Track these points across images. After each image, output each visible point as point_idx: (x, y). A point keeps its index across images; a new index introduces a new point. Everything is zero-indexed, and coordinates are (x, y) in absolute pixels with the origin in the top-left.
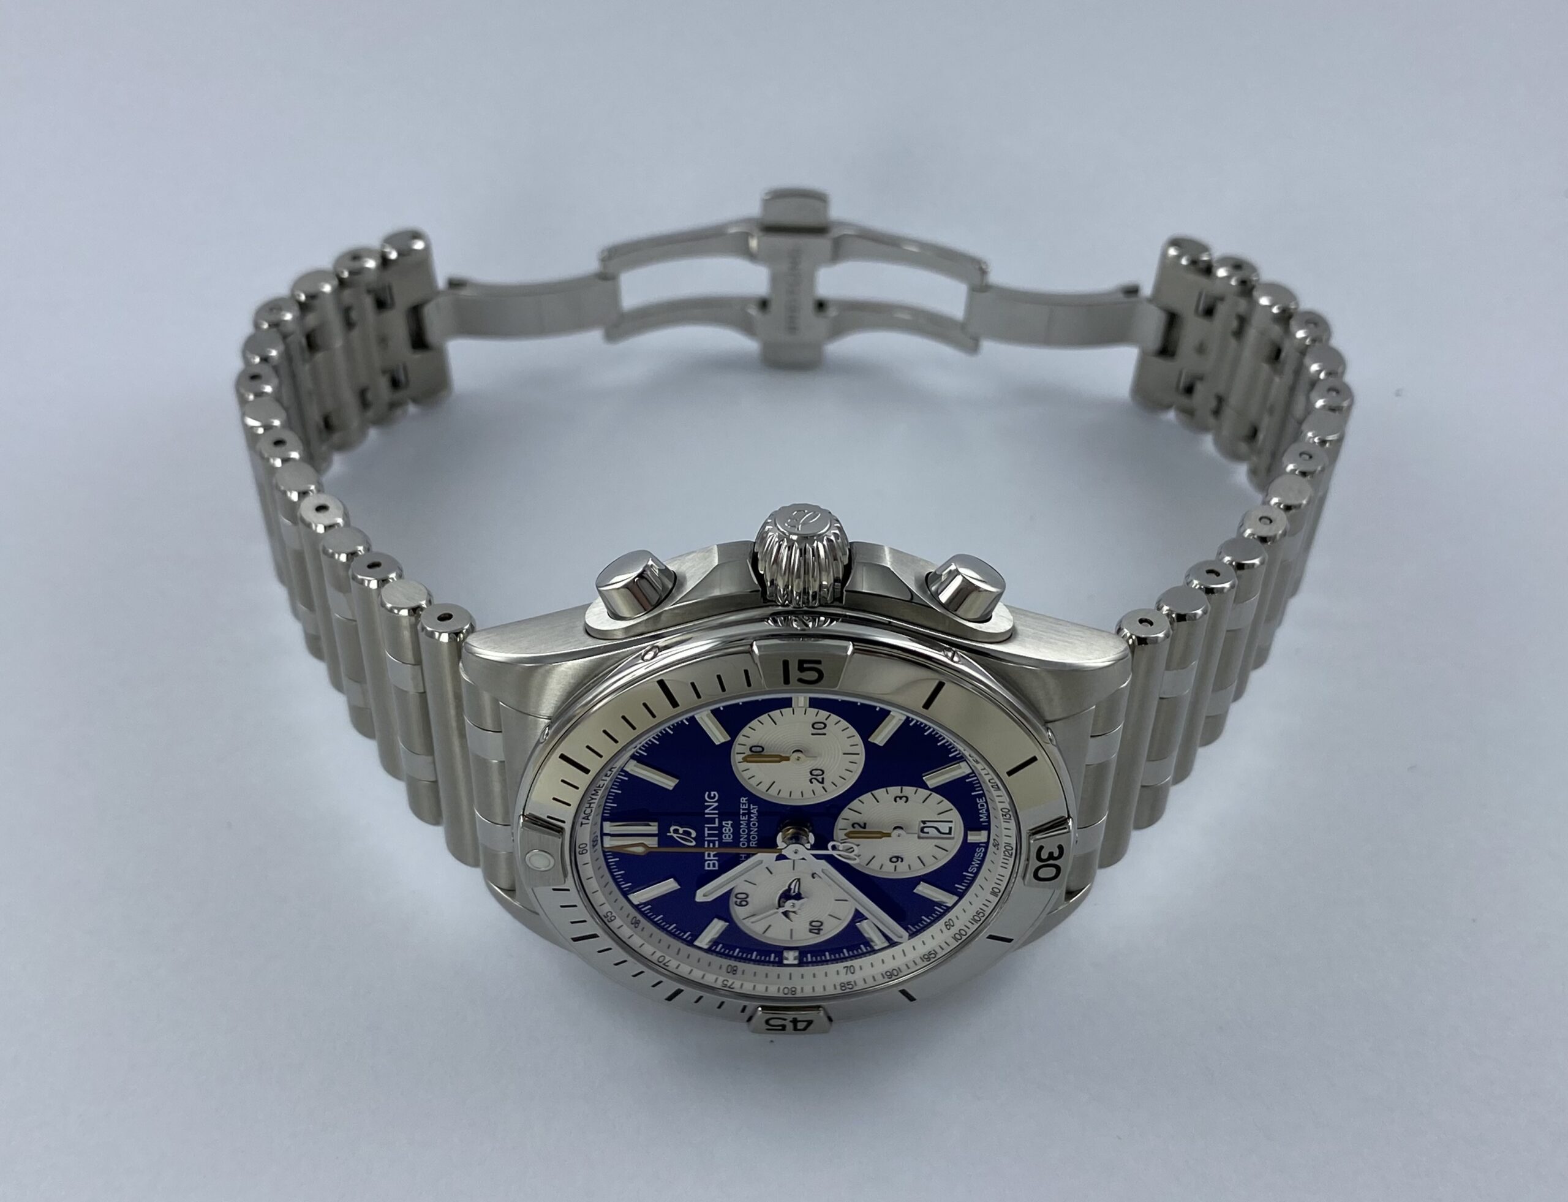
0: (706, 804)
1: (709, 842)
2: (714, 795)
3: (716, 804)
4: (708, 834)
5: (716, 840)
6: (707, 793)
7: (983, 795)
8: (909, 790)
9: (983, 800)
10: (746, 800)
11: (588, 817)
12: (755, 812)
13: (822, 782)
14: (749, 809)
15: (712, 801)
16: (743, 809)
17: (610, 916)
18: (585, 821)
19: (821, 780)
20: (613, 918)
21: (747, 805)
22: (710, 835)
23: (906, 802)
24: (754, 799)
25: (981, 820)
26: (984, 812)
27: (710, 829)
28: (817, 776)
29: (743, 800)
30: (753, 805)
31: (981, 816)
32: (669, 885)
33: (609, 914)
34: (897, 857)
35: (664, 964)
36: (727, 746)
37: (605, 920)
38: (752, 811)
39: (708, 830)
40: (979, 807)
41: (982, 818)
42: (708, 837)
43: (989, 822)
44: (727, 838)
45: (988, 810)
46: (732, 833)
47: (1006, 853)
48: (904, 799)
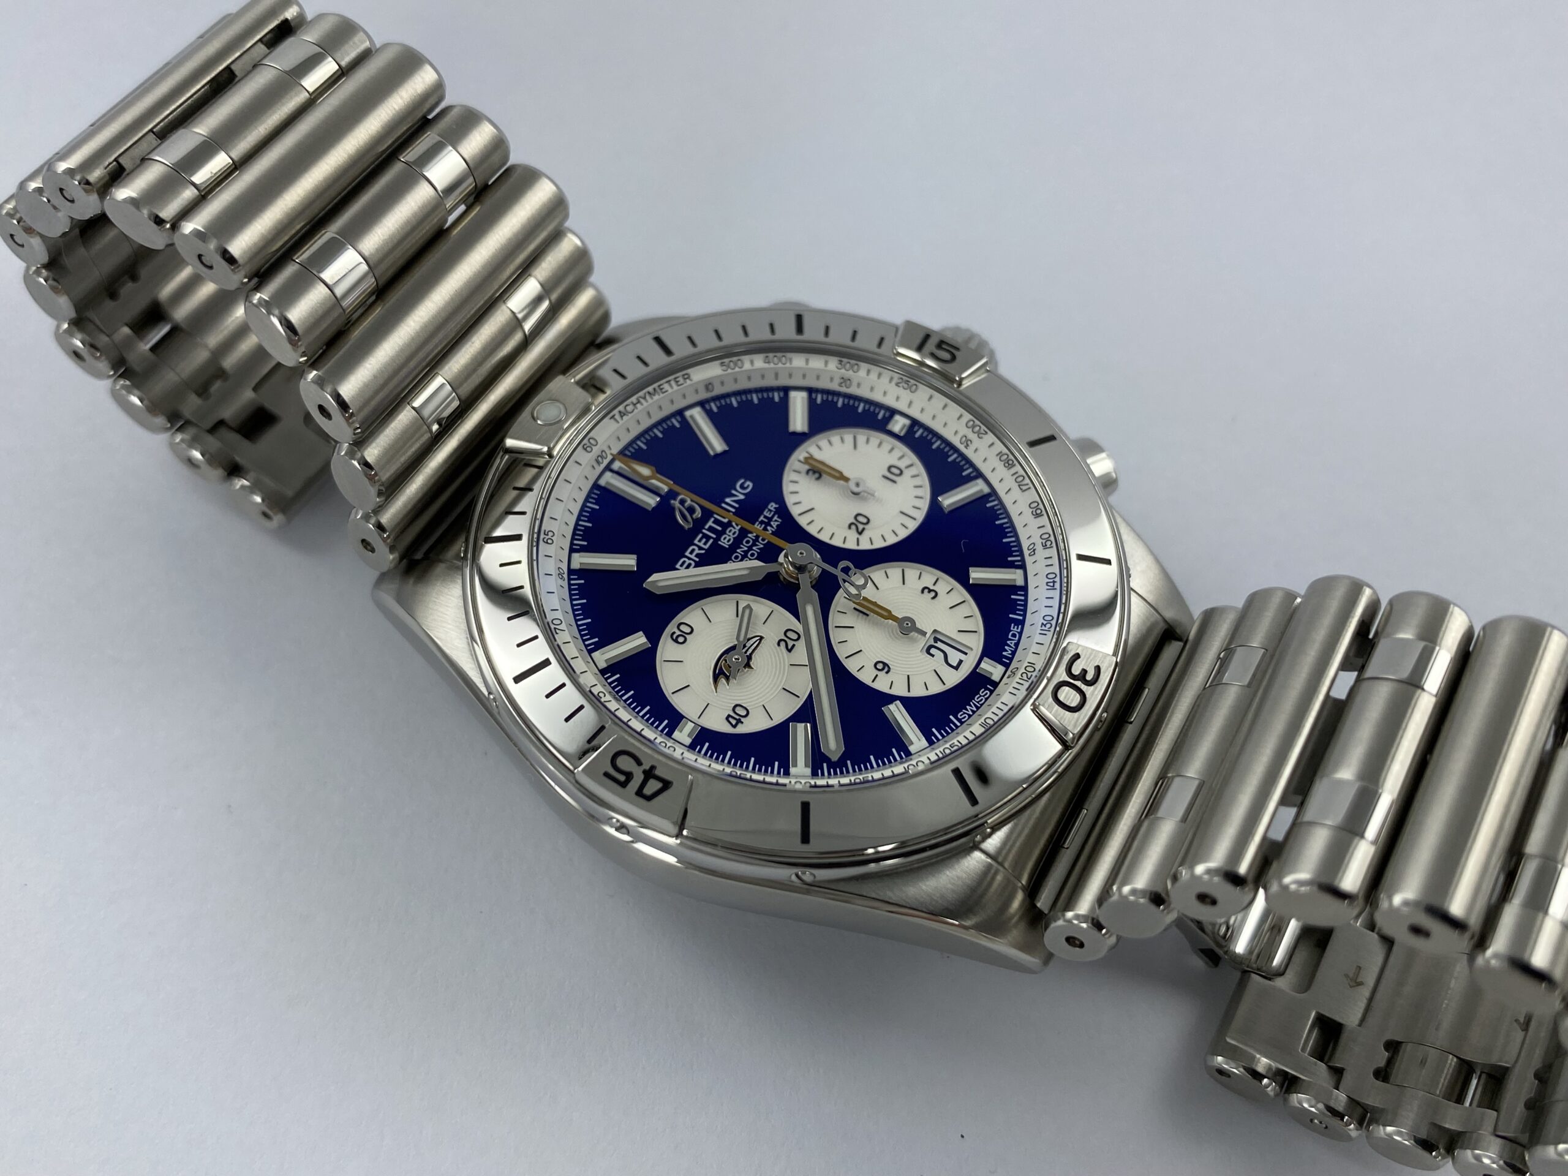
0: (734, 492)
1: (705, 536)
2: (748, 486)
3: (742, 497)
4: (710, 527)
5: (712, 538)
6: (742, 481)
7: (1022, 623)
8: (946, 584)
9: (1018, 629)
10: (775, 508)
11: (624, 414)
12: (774, 526)
13: (860, 533)
14: (770, 519)
15: (742, 489)
16: (765, 517)
17: (549, 537)
18: (617, 417)
19: (860, 530)
20: (549, 541)
21: (772, 513)
22: (711, 529)
23: (933, 598)
24: (783, 511)
25: (1004, 653)
26: (1012, 645)
27: (716, 522)
28: (859, 524)
29: (773, 506)
30: (778, 517)
31: (1006, 647)
32: (628, 562)
33: (550, 534)
34: (885, 664)
35: (555, 628)
36: (800, 438)
37: (542, 536)
38: (772, 523)
39: (714, 522)
40: (1010, 637)
41: (1006, 651)
42: (707, 530)
43: (1011, 660)
44: (726, 541)
45: (1017, 645)
46: (734, 538)
47: (1024, 675)
48: (933, 594)
